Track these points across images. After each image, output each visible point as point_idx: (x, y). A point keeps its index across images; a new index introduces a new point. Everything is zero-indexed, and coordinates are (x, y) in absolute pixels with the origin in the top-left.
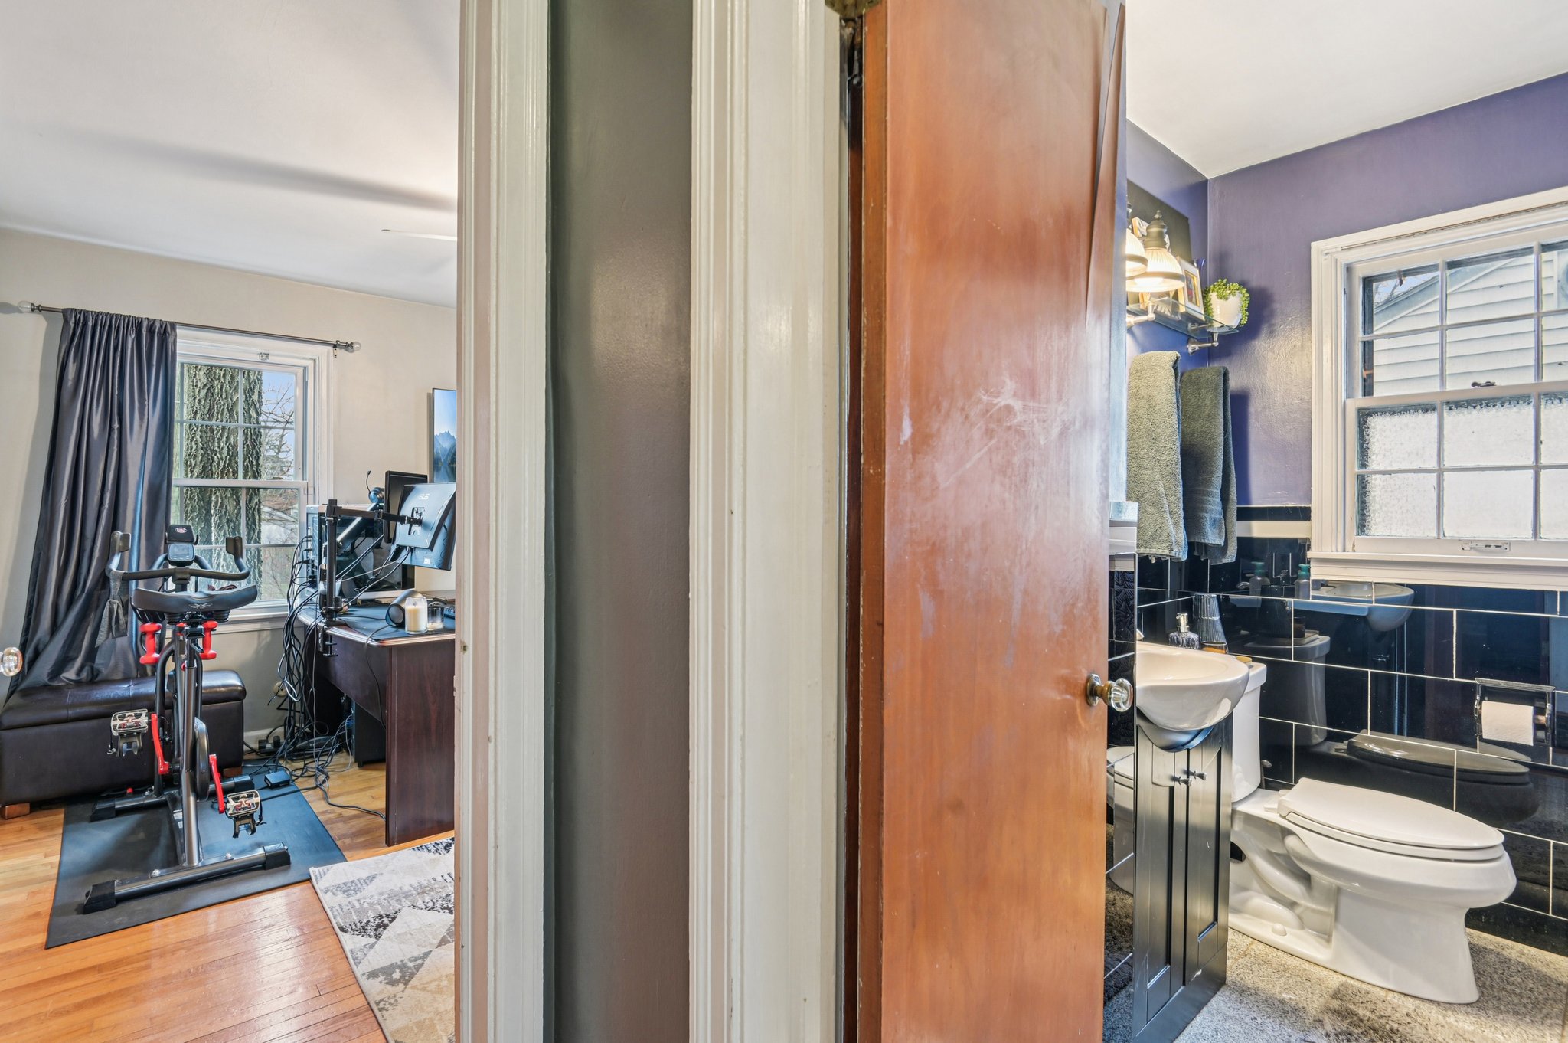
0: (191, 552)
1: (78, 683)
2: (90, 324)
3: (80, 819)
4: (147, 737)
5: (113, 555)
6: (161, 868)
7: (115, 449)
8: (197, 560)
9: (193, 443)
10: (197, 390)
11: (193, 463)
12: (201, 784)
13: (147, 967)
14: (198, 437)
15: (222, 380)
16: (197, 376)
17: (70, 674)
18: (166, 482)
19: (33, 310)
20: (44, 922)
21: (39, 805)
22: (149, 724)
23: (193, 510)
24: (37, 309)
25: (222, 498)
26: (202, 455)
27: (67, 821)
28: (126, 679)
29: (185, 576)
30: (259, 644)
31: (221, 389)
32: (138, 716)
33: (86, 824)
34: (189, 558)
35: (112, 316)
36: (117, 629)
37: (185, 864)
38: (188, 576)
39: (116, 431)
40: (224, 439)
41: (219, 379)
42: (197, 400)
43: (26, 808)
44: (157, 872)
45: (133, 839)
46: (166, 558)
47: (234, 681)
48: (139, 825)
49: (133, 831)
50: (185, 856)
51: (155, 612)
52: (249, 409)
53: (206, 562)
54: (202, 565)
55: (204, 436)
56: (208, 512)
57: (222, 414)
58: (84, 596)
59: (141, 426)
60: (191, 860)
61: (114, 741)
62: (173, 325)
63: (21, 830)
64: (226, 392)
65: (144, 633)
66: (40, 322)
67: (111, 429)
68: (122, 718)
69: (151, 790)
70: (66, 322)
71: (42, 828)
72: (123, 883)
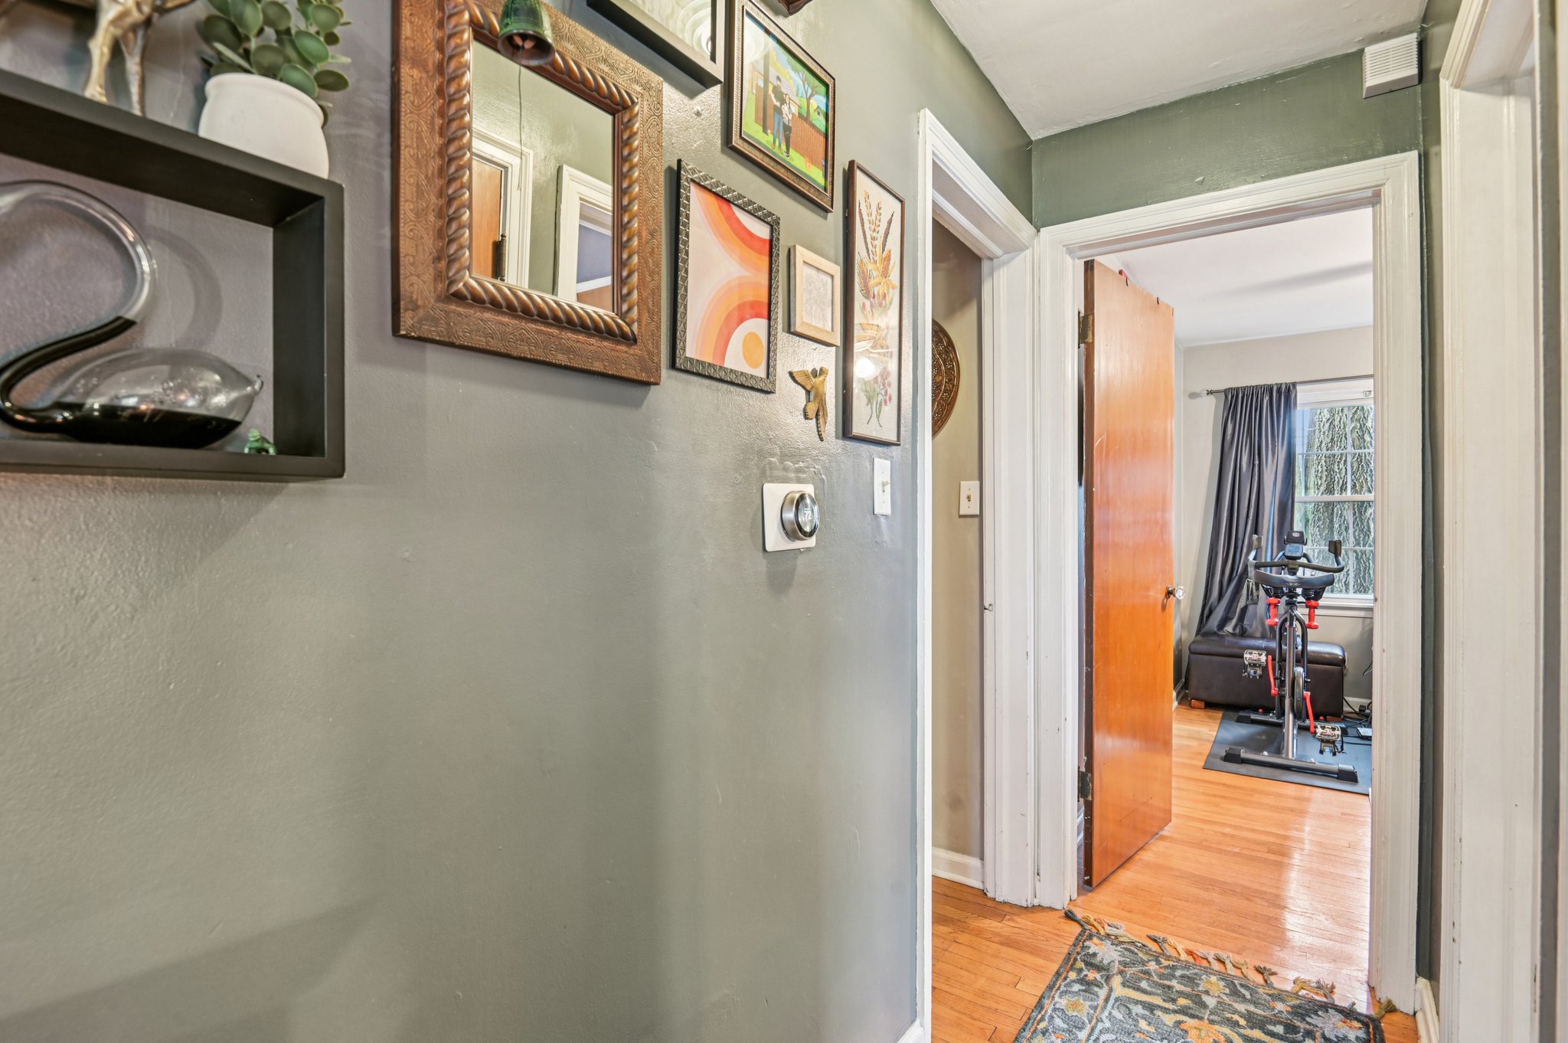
0: (1300, 551)
1: (1234, 635)
2: (1240, 396)
3: (1230, 719)
4: (1265, 669)
5: (1251, 551)
6: (1268, 752)
7: (1256, 478)
8: (1305, 556)
9: (1319, 467)
10: (1322, 425)
11: (1320, 482)
12: (1297, 708)
13: (1252, 795)
14: (1323, 462)
15: (1340, 414)
16: (1322, 414)
17: (1229, 628)
18: (1290, 500)
19: (1208, 394)
20: (1204, 758)
21: (1210, 705)
22: (1267, 661)
23: (1319, 520)
24: (1210, 393)
25: (1341, 509)
26: (1327, 476)
27: (1223, 718)
28: (1263, 637)
29: (1294, 567)
30: (1363, 629)
31: (1340, 422)
32: (1260, 655)
33: (1233, 722)
34: (1298, 555)
35: (1253, 387)
36: (1252, 599)
37: (1284, 756)
38: (1297, 567)
39: (1257, 466)
40: (1342, 462)
41: (1338, 413)
42: (1322, 433)
43: (1202, 705)
44: (1266, 753)
45: (1258, 737)
46: (1284, 554)
47: (1338, 651)
48: (1263, 733)
49: (1259, 734)
50: (1284, 751)
51: (1276, 590)
52: (1363, 435)
53: (1311, 556)
54: (1309, 561)
55: (1328, 460)
56: (1332, 521)
57: (1341, 442)
58: (1237, 578)
59: (1273, 461)
60: (1287, 754)
61: (1245, 667)
62: (1294, 384)
63: (1199, 715)
64: (1344, 423)
65: (1270, 605)
66: (1212, 399)
67: (1254, 465)
68: (1251, 653)
69: (1274, 714)
70: (1226, 397)
71: (1210, 717)
72: (1246, 752)
